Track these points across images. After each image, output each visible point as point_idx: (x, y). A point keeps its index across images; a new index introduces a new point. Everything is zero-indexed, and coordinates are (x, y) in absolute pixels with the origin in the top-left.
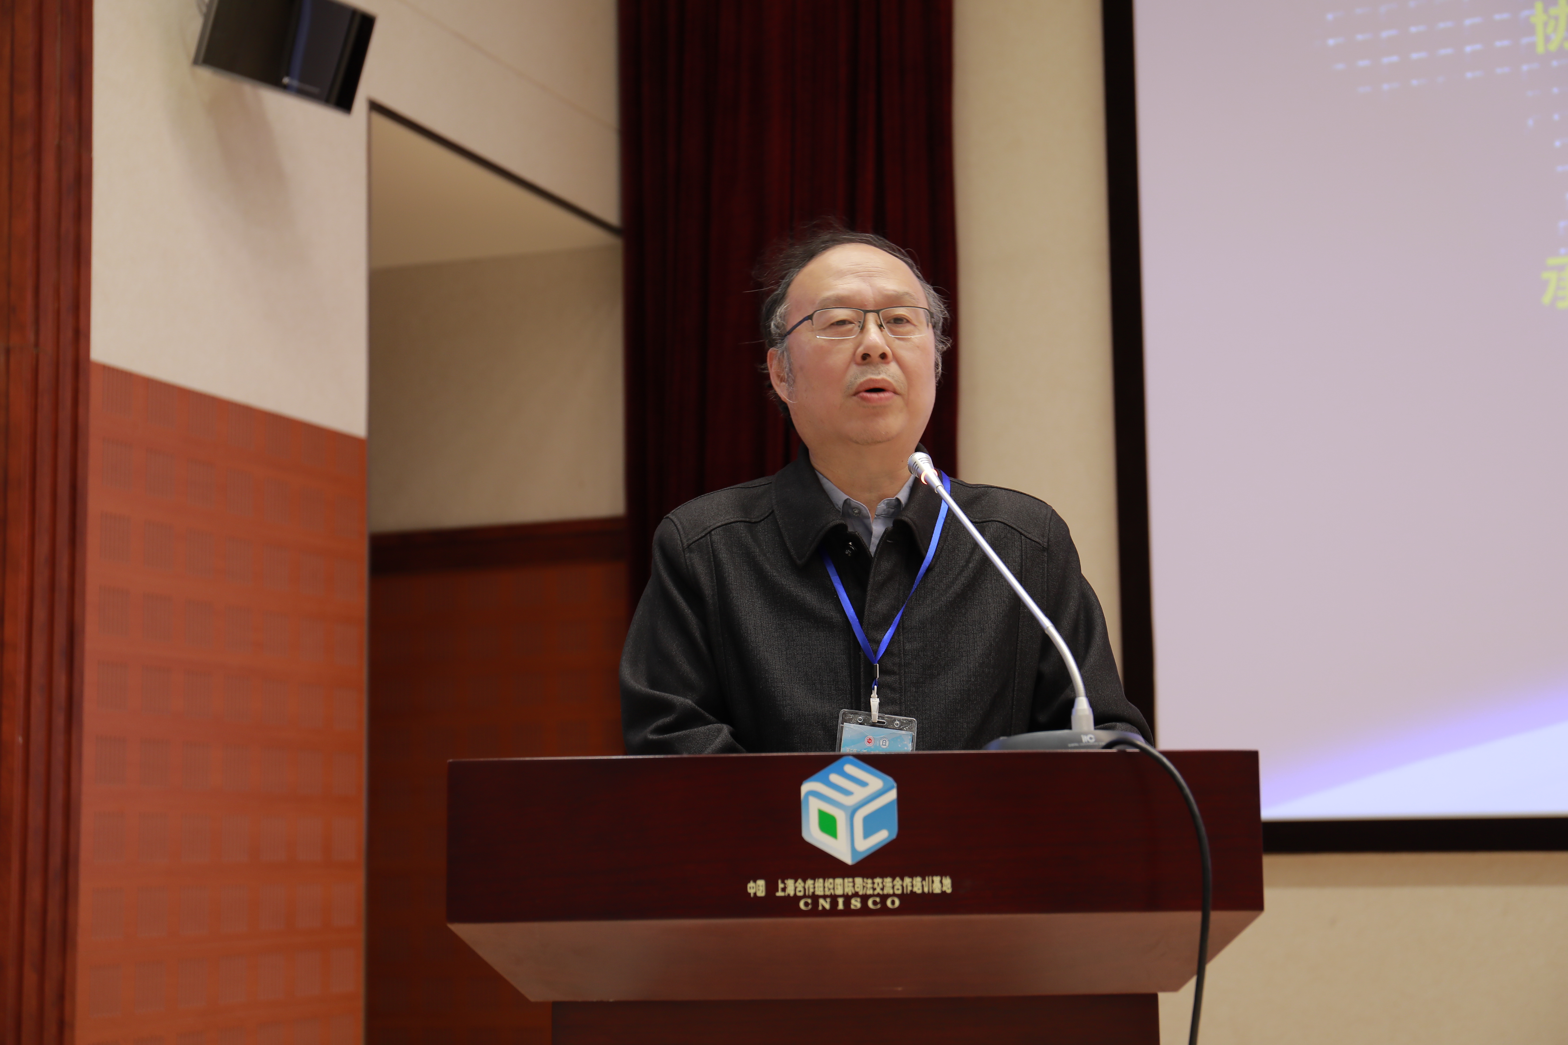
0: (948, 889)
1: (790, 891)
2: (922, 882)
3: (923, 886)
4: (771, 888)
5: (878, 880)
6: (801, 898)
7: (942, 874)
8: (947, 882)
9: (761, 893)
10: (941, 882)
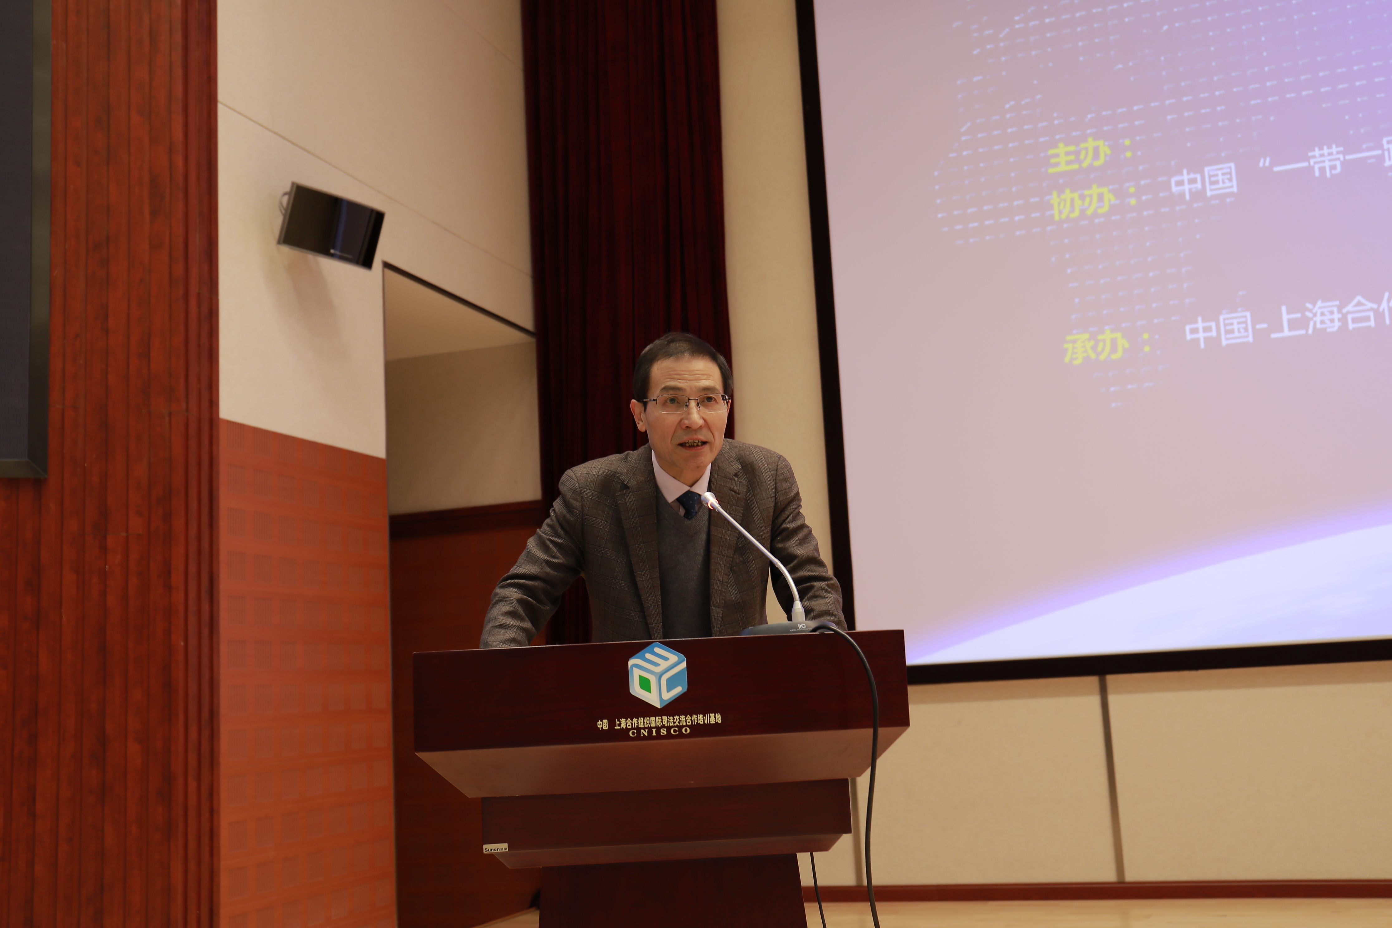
0: (719, 721)
1: (623, 725)
2: (703, 717)
3: (704, 720)
4: (611, 724)
5: (677, 717)
6: (630, 729)
7: (715, 712)
8: (719, 717)
9: (606, 728)
10: (715, 717)
